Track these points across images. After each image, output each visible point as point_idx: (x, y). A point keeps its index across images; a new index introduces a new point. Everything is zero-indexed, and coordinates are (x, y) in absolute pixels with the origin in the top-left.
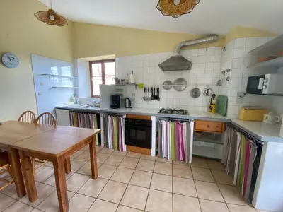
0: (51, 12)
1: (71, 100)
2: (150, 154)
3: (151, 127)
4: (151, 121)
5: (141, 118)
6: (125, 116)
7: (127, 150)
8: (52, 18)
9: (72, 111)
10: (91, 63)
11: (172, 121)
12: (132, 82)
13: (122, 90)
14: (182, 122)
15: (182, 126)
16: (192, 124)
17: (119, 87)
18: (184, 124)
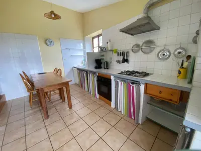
0: (52, 12)
1: (82, 63)
2: (110, 105)
3: (111, 84)
4: (111, 80)
5: (105, 76)
6: (97, 75)
7: (100, 98)
8: (53, 16)
9: (79, 69)
10: (93, 38)
11: (125, 81)
12: (109, 49)
13: (103, 55)
14: (133, 83)
15: (133, 87)
16: (142, 87)
17: (103, 54)
18: (134, 85)
